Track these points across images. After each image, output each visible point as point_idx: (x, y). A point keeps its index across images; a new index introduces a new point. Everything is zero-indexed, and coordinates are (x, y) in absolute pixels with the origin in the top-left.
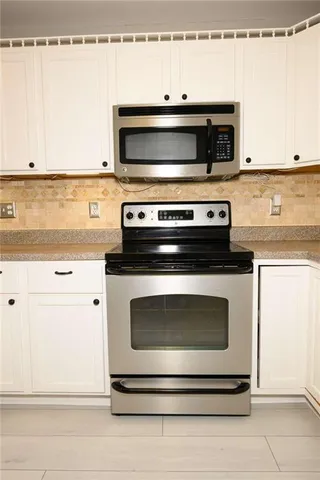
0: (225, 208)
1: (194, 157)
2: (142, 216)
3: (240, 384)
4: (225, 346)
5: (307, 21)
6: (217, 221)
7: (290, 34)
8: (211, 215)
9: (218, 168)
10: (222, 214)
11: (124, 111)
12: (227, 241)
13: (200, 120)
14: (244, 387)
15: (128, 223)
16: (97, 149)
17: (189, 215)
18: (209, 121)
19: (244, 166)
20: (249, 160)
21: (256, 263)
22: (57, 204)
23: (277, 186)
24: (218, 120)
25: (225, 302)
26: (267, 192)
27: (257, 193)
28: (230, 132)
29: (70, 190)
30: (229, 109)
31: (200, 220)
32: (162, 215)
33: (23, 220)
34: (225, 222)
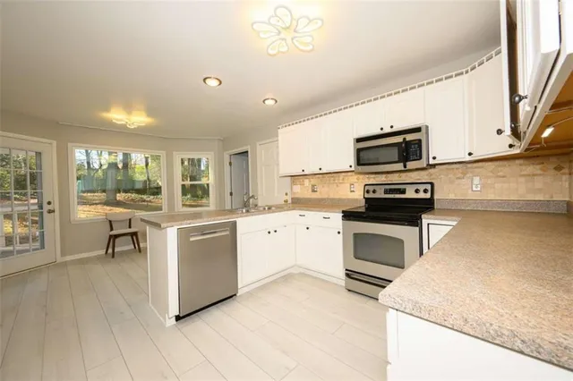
0: (429, 187)
1: (397, 159)
2: (374, 192)
5: (485, 58)
6: (422, 195)
7: (467, 72)
8: (417, 191)
9: (411, 165)
10: (425, 191)
11: (359, 140)
13: (399, 139)
15: (367, 196)
16: (347, 160)
17: (403, 192)
18: (405, 139)
19: (432, 162)
20: (434, 158)
21: (425, 221)
22: (335, 185)
24: (409, 137)
26: (468, 175)
27: (460, 175)
28: (419, 144)
29: (341, 178)
30: (418, 130)
32: (386, 192)
33: (320, 193)
34: (428, 195)
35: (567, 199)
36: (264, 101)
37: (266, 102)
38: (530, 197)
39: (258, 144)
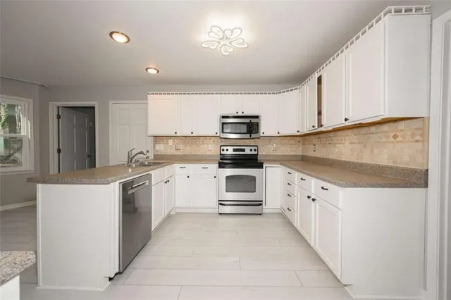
0: (256, 148)
1: (246, 132)
2: (227, 150)
3: (259, 203)
4: (255, 192)
6: (253, 153)
8: (251, 150)
9: (253, 136)
10: (255, 150)
11: (223, 117)
12: (257, 159)
13: (247, 120)
14: (261, 204)
15: (222, 153)
16: (214, 128)
17: (244, 150)
18: (251, 121)
19: (262, 135)
20: (264, 133)
21: (264, 166)
22: (196, 145)
23: (275, 141)
24: (253, 120)
25: (255, 177)
26: (272, 143)
27: (268, 143)
28: (257, 124)
29: (201, 140)
30: (257, 117)
31: (248, 152)
32: (234, 150)
33: (183, 151)
34: (256, 153)
35: (301, 154)
36: (147, 70)
37: (149, 70)
38: (291, 154)
39: (111, 102)
